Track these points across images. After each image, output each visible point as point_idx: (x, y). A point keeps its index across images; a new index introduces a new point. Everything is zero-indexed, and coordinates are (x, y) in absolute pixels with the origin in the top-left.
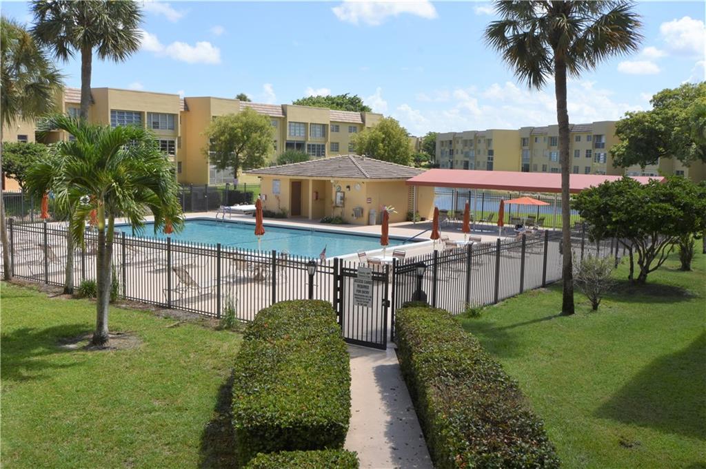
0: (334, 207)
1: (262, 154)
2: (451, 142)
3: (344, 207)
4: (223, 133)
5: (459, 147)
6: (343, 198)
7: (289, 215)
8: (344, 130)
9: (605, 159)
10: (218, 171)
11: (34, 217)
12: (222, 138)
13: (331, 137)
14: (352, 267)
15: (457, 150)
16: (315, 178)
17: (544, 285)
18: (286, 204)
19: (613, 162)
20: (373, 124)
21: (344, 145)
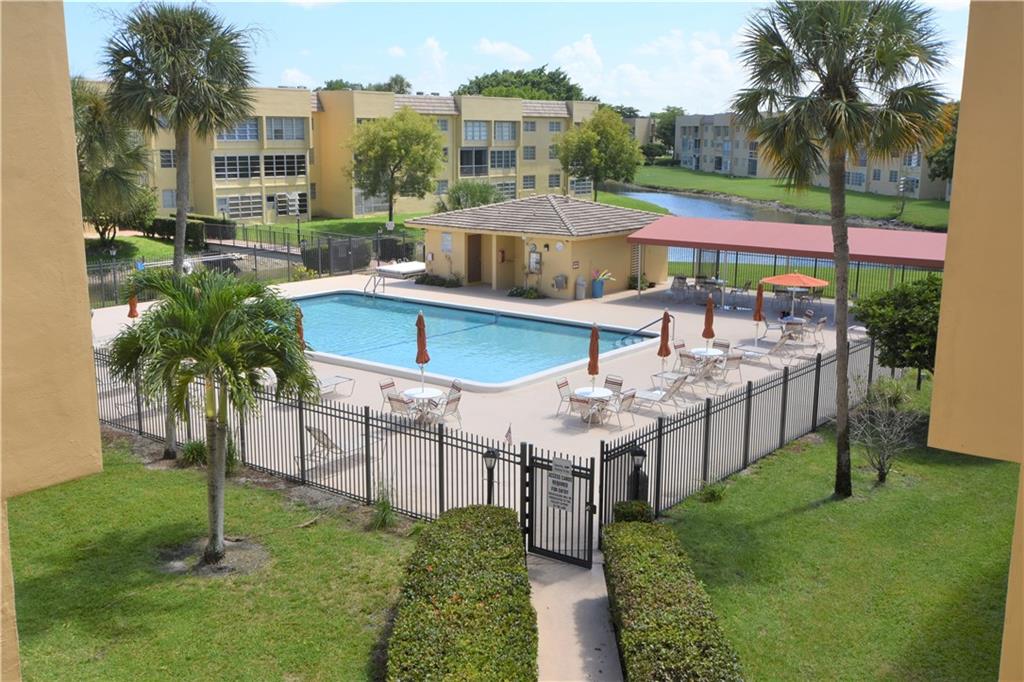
0: (527, 274)
1: (428, 173)
2: (697, 128)
3: (541, 273)
4: (371, 145)
5: (709, 135)
6: (539, 262)
7: (465, 282)
8: (543, 128)
9: (919, 161)
10: (366, 199)
11: (117, 275)
12: (371, 154)
13: (525, 138)
14: (545, 457)
15: (706, 141)
16: (500, 233)
17: (814, 429)
18: (460, 266)
19: (929, 172)
20: (584, 119)
21: (543, 151)
